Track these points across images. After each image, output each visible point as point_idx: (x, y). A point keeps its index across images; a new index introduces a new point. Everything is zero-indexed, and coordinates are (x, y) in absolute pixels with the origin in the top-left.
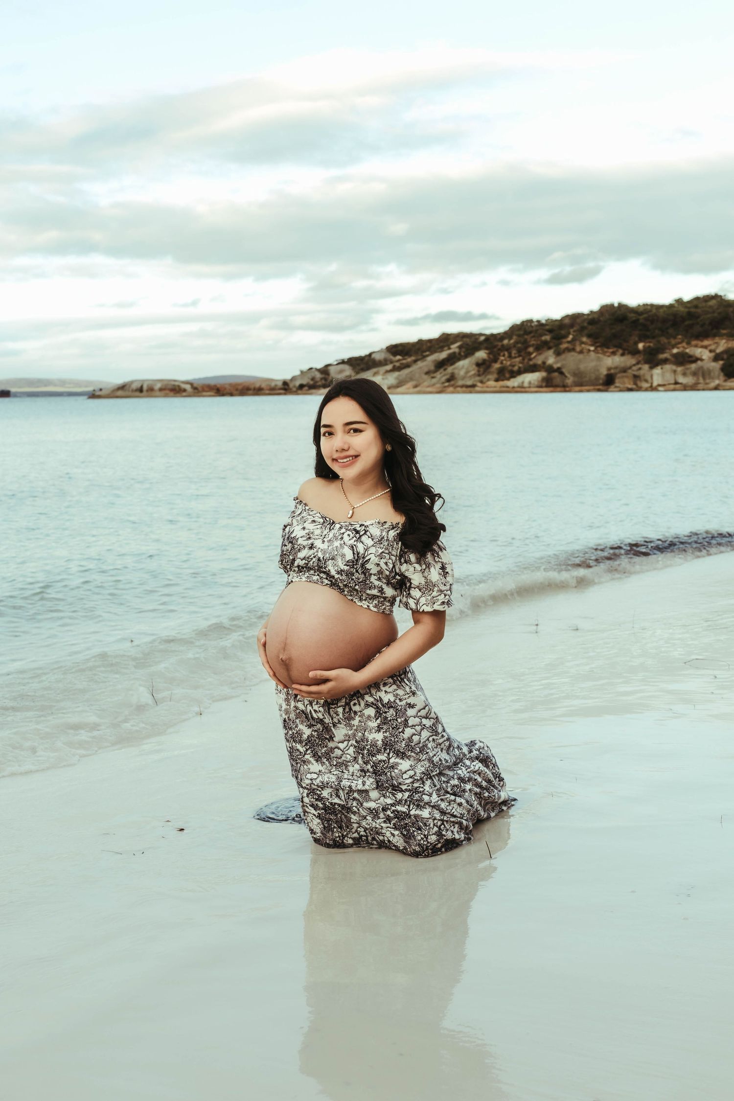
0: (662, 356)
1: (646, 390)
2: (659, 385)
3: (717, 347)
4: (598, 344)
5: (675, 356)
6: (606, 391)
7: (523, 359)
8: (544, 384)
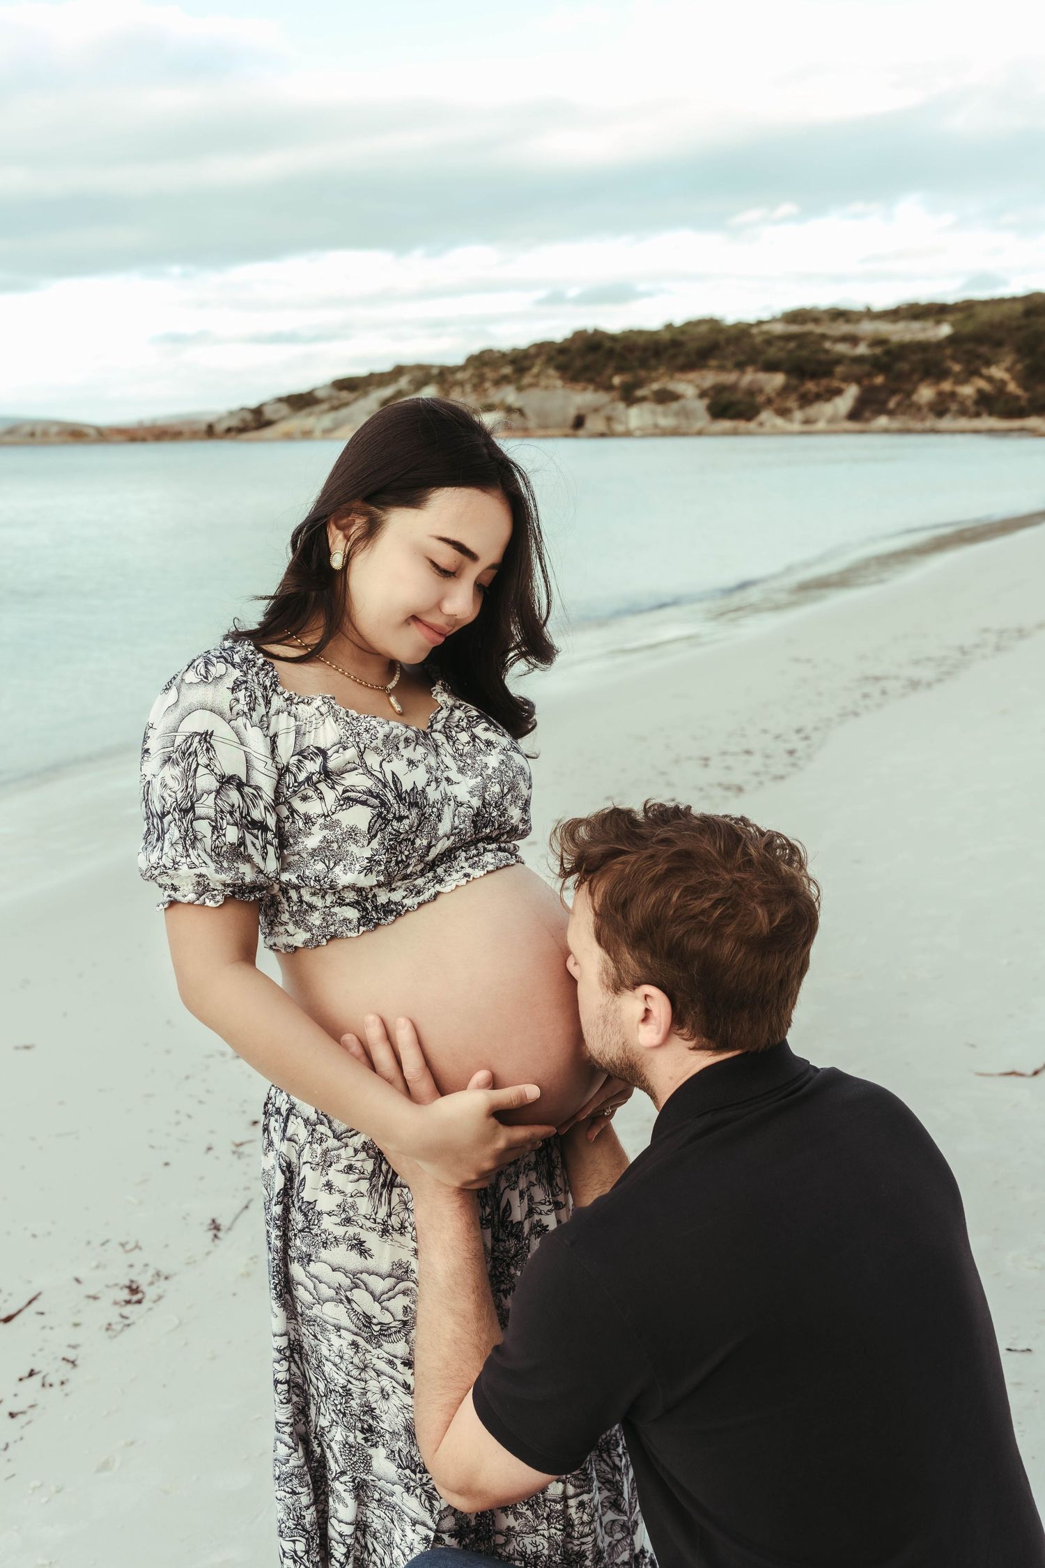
0: (640, 393)
1: (622, 436)
2: (637, 430)
3: (704, 381)
4: (567, 378)
5: (656, 393)
6: (574, 436)
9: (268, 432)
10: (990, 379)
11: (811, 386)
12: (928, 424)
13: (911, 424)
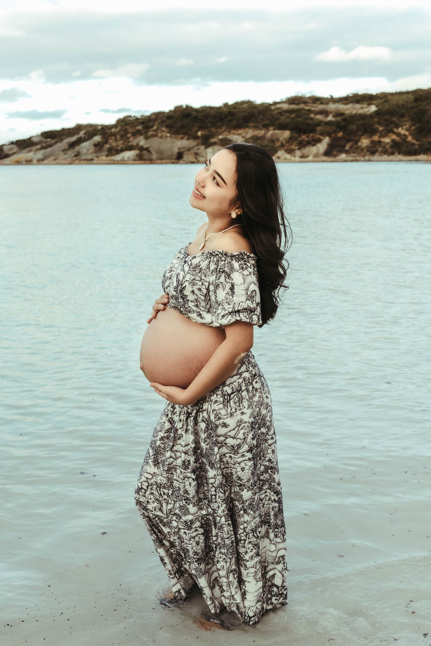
0: (213, 140)
3: (247, 135)
4: (172, 132)
5: (221, 140)
6: (177, 163)
7: (125, 142)
8: (138, 159)
9: (7, 161)
10: (398, 135)
11: (304, 137)
12: (367, 158)
13: (358, 158)
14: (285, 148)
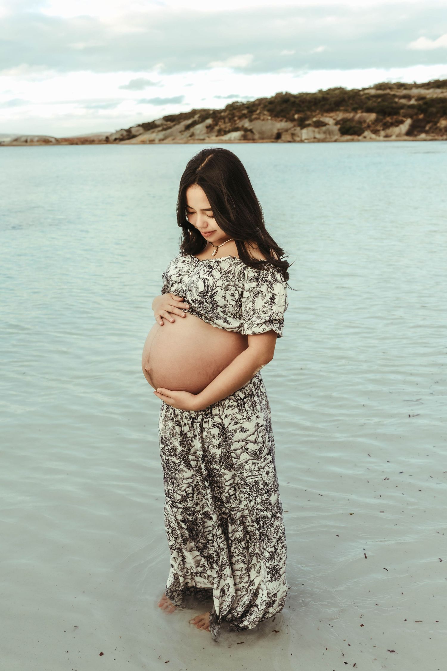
0: (307, 122)
1: (299, 142)
2: (306, 139)
4: (273, 116)
5: (315, 122)
6: (276, 142)
7: (232, 124)
8: (242, 138)
9: (134, 140)
11: (388, 119)
12: (445, 137)
13: (436, 137)
14: (371, 129)
